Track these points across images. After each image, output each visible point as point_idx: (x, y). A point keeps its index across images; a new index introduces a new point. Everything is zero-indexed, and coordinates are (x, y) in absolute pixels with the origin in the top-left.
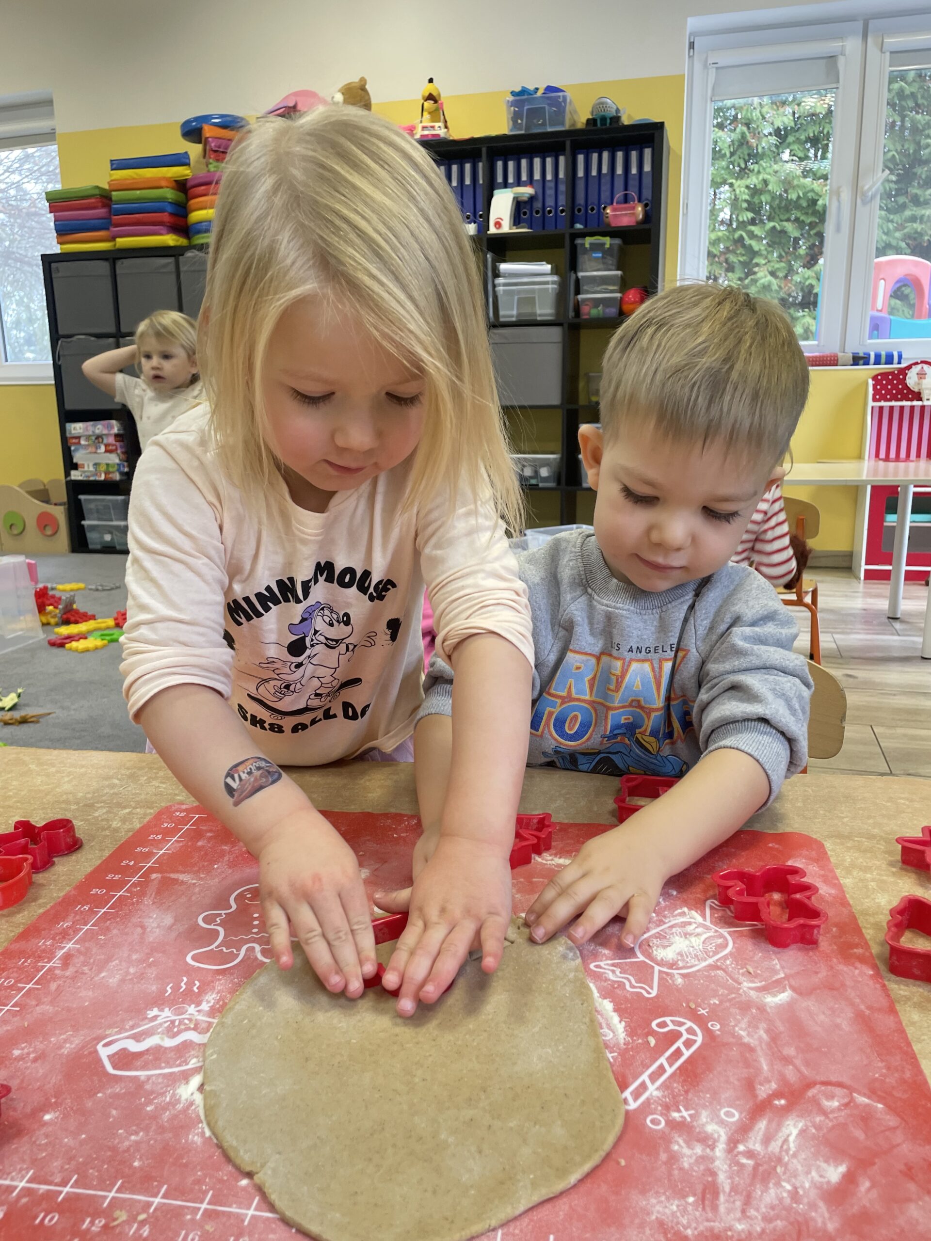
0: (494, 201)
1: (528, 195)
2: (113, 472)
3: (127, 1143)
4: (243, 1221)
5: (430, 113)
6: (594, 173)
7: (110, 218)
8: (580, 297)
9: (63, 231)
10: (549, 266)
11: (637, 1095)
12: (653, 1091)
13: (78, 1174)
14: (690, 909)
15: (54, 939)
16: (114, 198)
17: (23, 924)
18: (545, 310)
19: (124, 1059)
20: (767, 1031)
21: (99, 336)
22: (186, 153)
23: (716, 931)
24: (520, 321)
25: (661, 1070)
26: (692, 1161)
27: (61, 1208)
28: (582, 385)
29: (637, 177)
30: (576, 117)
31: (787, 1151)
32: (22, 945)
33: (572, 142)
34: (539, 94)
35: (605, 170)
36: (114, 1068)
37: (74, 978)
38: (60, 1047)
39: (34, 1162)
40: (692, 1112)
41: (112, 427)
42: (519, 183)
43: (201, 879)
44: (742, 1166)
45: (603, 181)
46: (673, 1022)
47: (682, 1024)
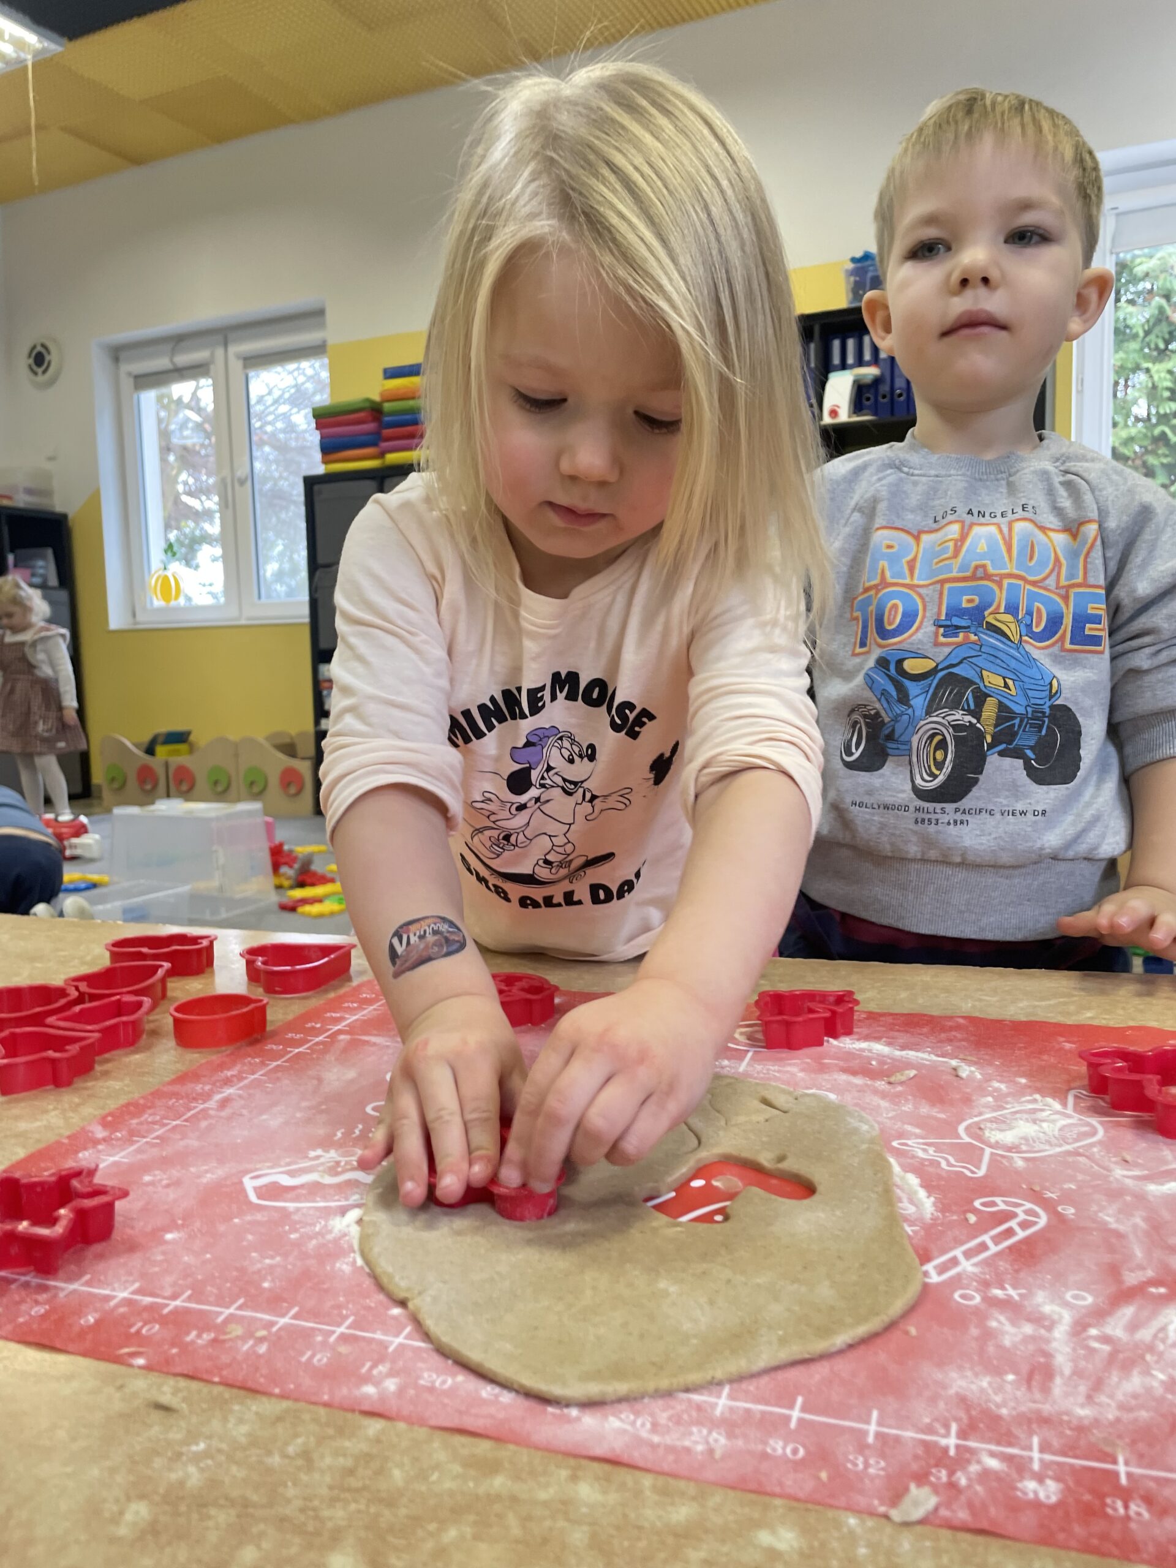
0: (829, 386)
1: (871, 377)
3: (259, 1266)
4: (386, 1348)
7: (380, 433)
9: (329, 449)
11: (942, 1270)
12: (967, 1266)
13: (194, 1290)
14: (1043, 1096)
15: (214, 1084)
16: (385, 410)
19: (274, 1191)
20: (1146, 1219)
23: (1080, 1120)
25: (983, 1247)
26: (1018, 1339)
27: (164, 1321)
31: (1163, 1341)
32: (176, 1088)
36: (259, 1197)
37: (230, 1118)
38: (199, 1177)
39: (143, 1276)
40: (1023, 1291)
42: (860, 362)
44: (1093, 1351)
46: (1005, 1202)
47: (1018, 1205)
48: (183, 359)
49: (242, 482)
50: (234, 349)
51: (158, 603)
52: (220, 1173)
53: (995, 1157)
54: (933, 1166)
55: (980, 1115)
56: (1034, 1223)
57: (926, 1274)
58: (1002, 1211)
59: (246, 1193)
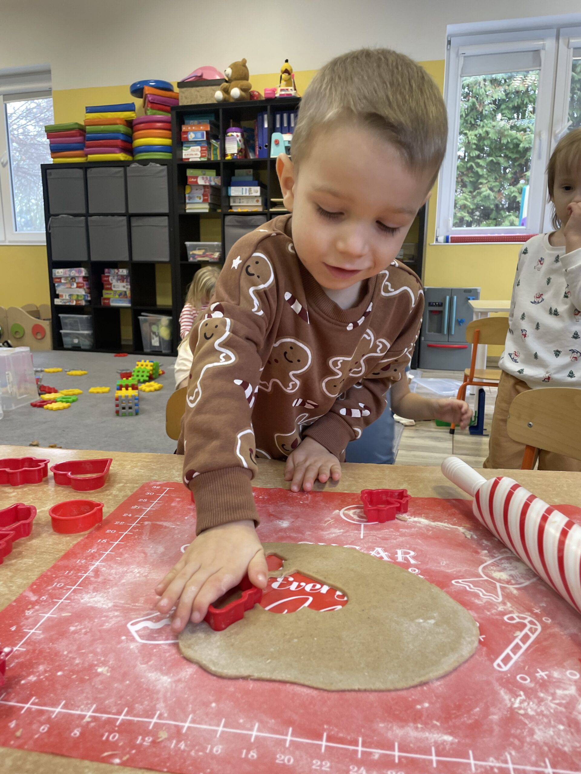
2: (81, 300)
4: (250, 739)
5: (285, 81)
7: (83, 143)
9: (55, 150)
11: (505, 662)
12: (516, 659)
13: (128, 707)
15: (86, 559)
16: (87, 130)
17: (64, 550)
19: (147, 633)
21: (75, 215)
22: (133, 103)
25: (518, 646)
27: (119, 730)
36: (142, 638)
37: (104, 583)
40: (547, 673)
41: (81, 272)
43: (178, 525)
46: (518, 617)
47: (525, 618)
49: (4, 165)
52: (113, 622)
53: (502, 588)
54: (477, 596)
55: (486, 562)
56: (536, 630)
57: (499, 665)
58: (518, 623)
59: (132, 636)
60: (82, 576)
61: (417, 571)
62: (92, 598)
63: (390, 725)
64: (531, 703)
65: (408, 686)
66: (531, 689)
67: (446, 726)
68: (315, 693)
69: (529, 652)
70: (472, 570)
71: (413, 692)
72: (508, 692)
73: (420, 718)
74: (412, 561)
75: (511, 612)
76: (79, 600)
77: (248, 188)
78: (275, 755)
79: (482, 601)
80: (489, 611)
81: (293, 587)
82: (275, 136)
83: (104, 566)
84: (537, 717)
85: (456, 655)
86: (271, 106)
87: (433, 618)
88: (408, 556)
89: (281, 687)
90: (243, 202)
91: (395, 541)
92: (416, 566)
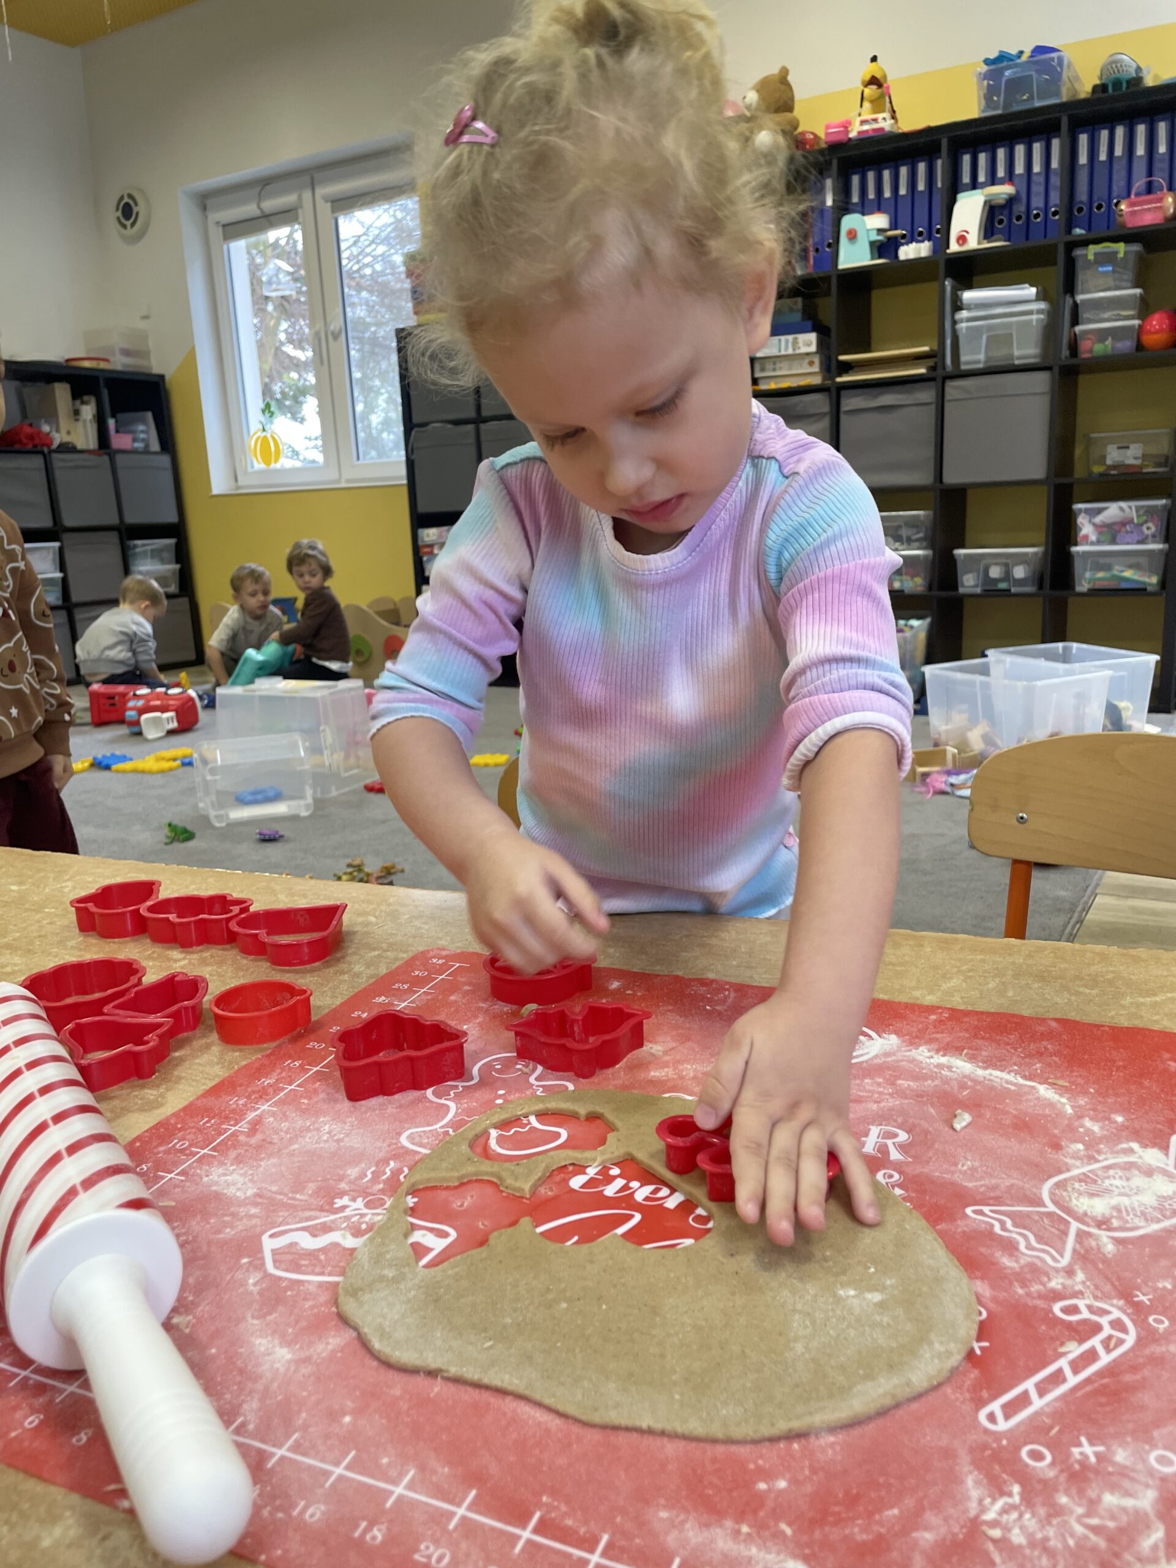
0: (957, 209)
1: (1005, 196)
4: (385, 1500)
5: (871, 102)
6: (1103, 157)
8: (1078, 329)
10: (1034, 290)
11: (1010, 1411)
12: (1039, 1407)
14: (1143, 1144)
15: (249, 1097)
17: (218, 1076)
18: (1026, 351)
19: (290, 1256)
21: (457, 423)
24: (990, 367)
25: (1060, 1377)
28: (1078, 451)
29: (1167, 158)
30: (1077, 86)
32: (211, 1101)
33: (1070, 117)
34: (1024, 58)
35: (1119, 151)
36: (276, 1265)
37: (259, 1147)
40: (1101, 1449)
42: (993, 180)
45: (1116, 167)
46: (1090, 1308)
47: (1104, 1312)
48: (270, 204)
49: (336, 337)
50: (320, 191)
51: (259, 466)
52: (240, 1228)
53: (1081, 1236)
54: (1010, 1247)
55: (1068, 1170)
56: (1121, 1342)
57: (992, 1418)
58: (1085, 1322)
59: (262, 1259)
60: (226, 1130)
61: (896, 1176)
62: (225, 1175)
63: (682, 1517)
64: (1027, 1516)
65: (758, 1436)
66: (1045, 1482)
67: (805, 1538)
68: (555, 1423)
69: (1079, 1394)
70: (1027, 1186)
71: (764, 1451)
72: (985, 1481)
73: (755, 1512)
74: (895, 1155)
75: (1078, 1294)
76: (201, 1178)
77: (790, 337)
78: (418, 1540)
79: (1017, 1261)
80: (1024, 1285)
81: (610, 1191)
82: (849, 221)
83: (273, 1114)
84: (1028, 1551)
85: (895, 1381)
86: (841, 161)
87: (882, 1289)
88: (889, 1142)
89: (492, 1400)
90: (781, 369)
91: (875, 1107)
92: (898, 1167)
